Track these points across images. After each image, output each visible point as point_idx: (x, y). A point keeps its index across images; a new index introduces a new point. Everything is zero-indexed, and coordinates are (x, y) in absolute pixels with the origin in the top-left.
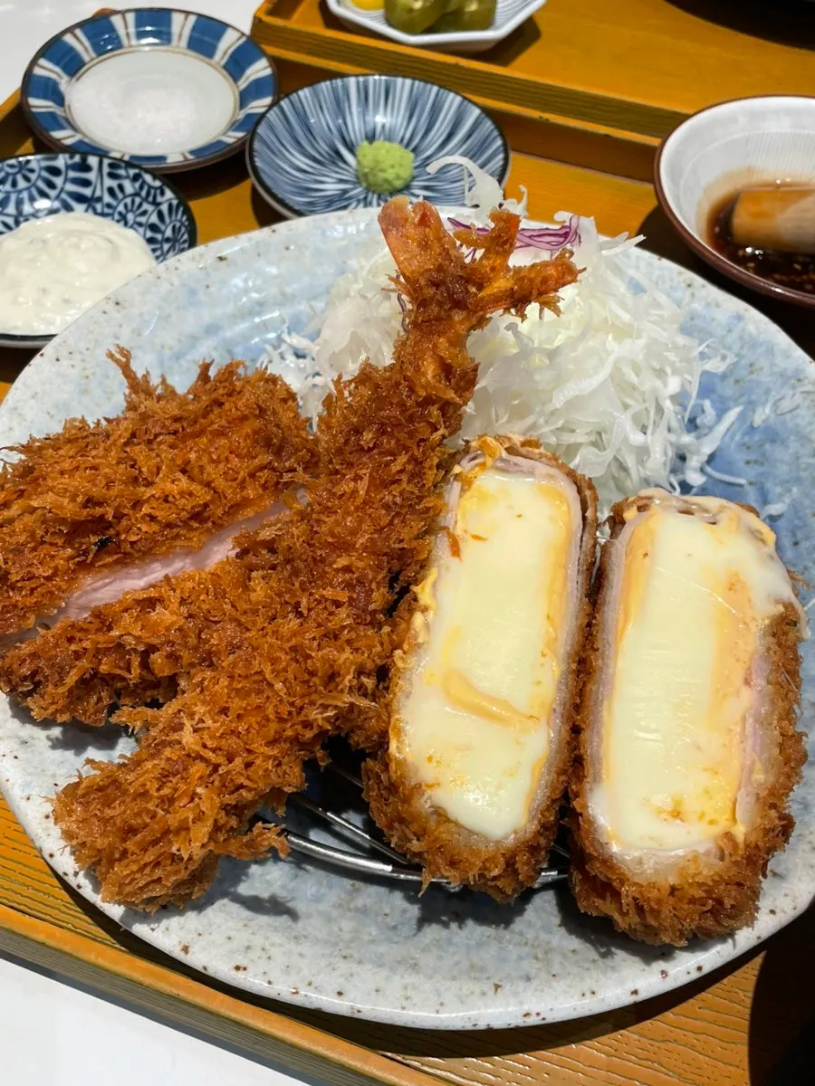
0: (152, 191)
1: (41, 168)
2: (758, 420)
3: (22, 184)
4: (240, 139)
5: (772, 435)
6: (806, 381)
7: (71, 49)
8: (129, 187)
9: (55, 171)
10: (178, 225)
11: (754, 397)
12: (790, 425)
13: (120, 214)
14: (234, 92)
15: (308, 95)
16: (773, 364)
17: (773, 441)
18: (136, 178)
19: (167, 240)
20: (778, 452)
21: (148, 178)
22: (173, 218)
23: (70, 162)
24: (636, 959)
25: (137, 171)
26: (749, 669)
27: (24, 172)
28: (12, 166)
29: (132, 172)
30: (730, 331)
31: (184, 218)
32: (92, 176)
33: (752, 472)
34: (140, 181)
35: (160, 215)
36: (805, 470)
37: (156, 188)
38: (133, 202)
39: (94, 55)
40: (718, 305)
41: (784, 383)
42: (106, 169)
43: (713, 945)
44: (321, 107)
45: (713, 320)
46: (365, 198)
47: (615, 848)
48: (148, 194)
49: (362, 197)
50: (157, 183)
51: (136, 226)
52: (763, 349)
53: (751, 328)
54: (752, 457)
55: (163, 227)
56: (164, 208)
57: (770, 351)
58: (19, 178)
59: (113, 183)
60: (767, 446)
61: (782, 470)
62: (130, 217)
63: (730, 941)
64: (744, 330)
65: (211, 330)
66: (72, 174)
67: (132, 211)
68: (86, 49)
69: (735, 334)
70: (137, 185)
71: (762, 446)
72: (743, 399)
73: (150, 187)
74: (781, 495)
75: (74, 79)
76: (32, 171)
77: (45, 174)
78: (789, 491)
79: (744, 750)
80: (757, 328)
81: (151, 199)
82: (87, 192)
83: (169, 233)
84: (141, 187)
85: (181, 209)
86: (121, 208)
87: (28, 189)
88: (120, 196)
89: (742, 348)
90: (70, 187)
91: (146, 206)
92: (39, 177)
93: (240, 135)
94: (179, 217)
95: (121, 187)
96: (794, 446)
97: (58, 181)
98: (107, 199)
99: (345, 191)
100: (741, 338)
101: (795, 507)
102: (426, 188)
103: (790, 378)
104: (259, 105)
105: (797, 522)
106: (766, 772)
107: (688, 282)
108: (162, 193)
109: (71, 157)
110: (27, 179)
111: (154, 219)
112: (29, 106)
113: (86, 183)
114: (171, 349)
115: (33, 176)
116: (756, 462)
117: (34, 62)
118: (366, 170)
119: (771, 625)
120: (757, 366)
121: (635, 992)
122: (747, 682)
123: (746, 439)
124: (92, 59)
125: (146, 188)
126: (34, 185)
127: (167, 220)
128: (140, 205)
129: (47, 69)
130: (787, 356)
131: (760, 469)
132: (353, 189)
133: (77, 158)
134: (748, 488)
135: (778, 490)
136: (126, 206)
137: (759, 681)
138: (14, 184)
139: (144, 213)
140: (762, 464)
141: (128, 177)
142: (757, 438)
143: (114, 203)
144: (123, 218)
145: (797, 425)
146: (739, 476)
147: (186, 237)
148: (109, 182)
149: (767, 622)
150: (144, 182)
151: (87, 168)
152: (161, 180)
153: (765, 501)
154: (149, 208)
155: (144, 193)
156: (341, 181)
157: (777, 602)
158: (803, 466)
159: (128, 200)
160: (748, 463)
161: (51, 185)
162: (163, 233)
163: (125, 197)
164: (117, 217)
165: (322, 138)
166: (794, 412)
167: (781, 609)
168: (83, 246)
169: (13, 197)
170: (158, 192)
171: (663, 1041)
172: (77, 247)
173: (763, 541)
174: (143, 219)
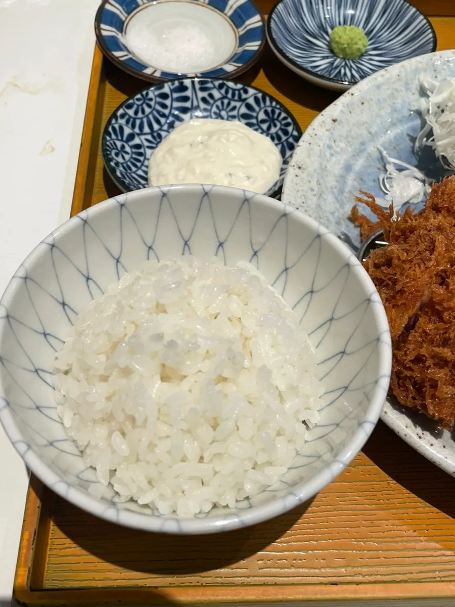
0: (237, 93)
1: (156, 96)
3: (147, 110)
4: (260, 46)
7: (114, 14)
8: (217, 94)
9: (164, 96)
10: (269, 109)
13: (215, 113)
14: (226, 20)
18: (221, 86)
19: (263, 121)
21: (231, 84)
22: (262, 105)
23: (172, 87)
25: (221, 82)
27: (146, 101)
28: (138, 100)
29: (217, 83)
31: (274, 104)
32: (189, 93)
34: (225, 87)
35: (249, 107)
37: (239, 90)
38: (222, 103)
39: (126, 15)
42: (197, 86)
46: (346, 64)
48: (233, 95)
49: (343, 64)
50: (239, 86)
51: (229, 119)
55: (254, 114)
56: (251, 101)
58: (145, 106)
59: (205, 94)
62: (223, 113)
66: (175, 95)
67: (223, 109)
68: (121, 12)
70: (223, 91)
73: (234, 90)
75: (124, 33)
76: (151, 100)
77: (159, 100)
81: (236, 98)
82: (188, 104)
83: (262, 116)
84: (227, 92)
85: (268, 99)
86: (214, 109)
87: (151, 112)
88: (211, 101)
90: (176, 104)
91: (233, 104)
92: (156, 102)
93: (258, 43)
94: (268, 103)
95: (211, 96)
97: (168, 102)
98: (202, 105)
99: (332, 63)
102: (375, 49)
104: (255, 21)
108: (246, 92)
109: (173, 84)
110: (149, 106)
111: (243, 110)
112: (117, 58)
113: (186, 99)
115: (152, 103)
117: (98, 29)
124: (126, 18)
125: (230, 92)
126: (154, 109)
127: (257, 108)
128: (229, 104)
129: (108, 31)
132: (335, 60)
133: (177, 83)
136: (217, 107)
138: (143, 112)
139: (234, 108)
141: (215, 87)
143: (208, 107)
144: (219, 116)
147: (283, 115)
148: (201, 94)
150: (228, 88)
151: (185, 89)
152: (241, 83)
154: (238, 104)
155: (230, 95)
156: (324, 58)
159: (219, 103)
161: (164, 106)
162: (257, 118)
163: (215, 101)
164: (213, 116)
165: (297, 35)
169: (145, 120)
170: (242, 92)
174: (235, 113)
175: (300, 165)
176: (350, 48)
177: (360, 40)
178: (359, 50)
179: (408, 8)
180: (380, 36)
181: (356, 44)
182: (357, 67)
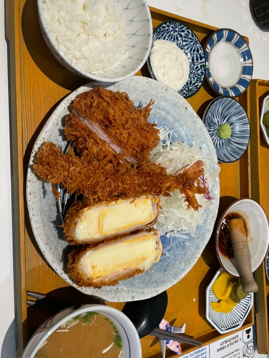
0: (200, 79)
1: (197, 47)
2: (186, 243)
3: (192, 44)
4: (221, 93)
5: (184, 247)
6: (198, 251)
7: (233, 37)
8: (199, 72)
9: (198, 51)
10: (193, 90)
11: (191, 240)
12: (187, 250)
13: (192, 72)
14: (234, 84)
15: (238, 105)
16: (200, 242)
17: (182, 248)
18: (202, 73)
19: (188, 88)
20: (180, 250)
21: (203, 77)
22: (195, 88)
23: (201, 54)
24: (63, 267)
25: (204, 73)
26: (127, 269)
27: (195, 43)
28: (195, 39)
29: (203, 71)
30: (205, 230)
31: (195, 91)
32: (200, 61)
33: (174, 246)
34: (202, 75)
35: (194, 83)
36: (178, 257)
37: (201, 80)
38: (196, 74)
39: (234, 43)
40: (210, 225)
41: (196, 246)
42: (202, 64)
43: (70, 280)
44: (236, 109)
45: (207, 225)
46: (215, 130)
47: (82, 259)
48: (199, 78)
49: (215, 129)
50: (202, 80)
51: (190, 77)
52: (203, 239)
53: (207, 234)
54: (178, 245)
55: (191, 85)
56: (196, 84)
57: (203, 240)
58: (193, 42)
59: (199, 67)
60: (181, 247)
61: (176, 252)
62: (192, 75)
63: (73, 283)
64: (206, 233)
65: (168, 113)
66: (198, 55)
67: (194, 75)
68: (235, 41)
69: (205, 231)
70: (200, 74)
71: (181, 246)
72: (190, 238)
73: (201, 78)
74: (171, 254)
75: (226, 41)
76: (196, 45)
77: (196, 48)
78: (172, 255)
79: (111, 274)
80: (207, 236)
81: (198, 79)
82: (195, 61)
83: (190, 88)
84: (200, 75)
85: (197, 89)
86: (194, 71)
87: (191, 45)
88: (197, 70)
89: (202, 234)
90: (195, 56)
91: (196, 78)
92: (195, 47)
93: (222, 93)
94: (195, 89)
95: (199, 70)
96: (183, 253)
97: (196, 52)
98: (195, 67)
99: (216, 124)
100: (204, 233)
101: (169, 258)
102: (222, 143)
103: (198, 247)
104: (232, 94)
105: (166, 259)
106: (108, 280)
107: (214, 217)
108: (200, 82)
109: (202, 54)
110: (194, 44)
111: (193, 82)
112: (214, 35)
113: (197, 60)
114: (160, 106)
115: (195, 46)
116: (177, 246)
117: (226, 29)
118: (222, 128)
119: (138, 269)
120: (199, 239)
121: (56, 270)
122: (125, 269)
123: (181, 242)
124: (232, 43)
125: (200, 77)
126: (193, 47)
127: (193, 86)
128: (196, 77)
129: (226, 34)
130: (203, 244)
131: (175, 247)
132: (217, 126)
133: (203, 56)
134: (170, 246)
135: (172, 253)
136: (195, 73)
137: (126, 272)
138: (191, 42)
139: (194, 79)
140: (176, 247)
141: (202, 71)
142: (182, 244)
143: (194, 69)
144: (191, 73)
145: (187, 252)
146: (172, 243)
147: (190, 94)
148: (199, 66)
149: (138, 268)
150: (202, 76)
151: (201, 59)
152: (203, 80)
153: (168, 251)
154: (196, 80)
155: (199, 77)
156: (218, 122)
157: (143, 268)
158: (179, 256)
159: (196, 73)
160: (176, 244)
161: (194, 51)
162: (190, 86)
163: (197, 72)
164: (191, 71)
165: (228, 112)
166: (190, 250)
167: (142, 269)
168: (179, 71)
169: (188, 43)
170: (200, 81)
171: (48, 274)
172: (179, 69)
173: (156, 260)
174: (192, 79)
175: (168, 90)
176: (221, 130)
177: (225, 134)
178: (221, 134)
179: (239, 156)
180: (228, 146)
181: (223, 133)
182: (214, 134)
